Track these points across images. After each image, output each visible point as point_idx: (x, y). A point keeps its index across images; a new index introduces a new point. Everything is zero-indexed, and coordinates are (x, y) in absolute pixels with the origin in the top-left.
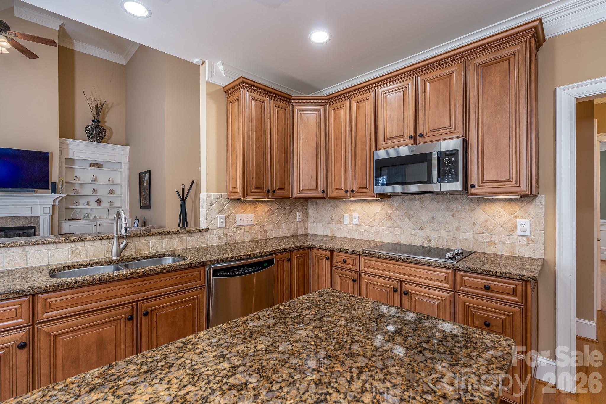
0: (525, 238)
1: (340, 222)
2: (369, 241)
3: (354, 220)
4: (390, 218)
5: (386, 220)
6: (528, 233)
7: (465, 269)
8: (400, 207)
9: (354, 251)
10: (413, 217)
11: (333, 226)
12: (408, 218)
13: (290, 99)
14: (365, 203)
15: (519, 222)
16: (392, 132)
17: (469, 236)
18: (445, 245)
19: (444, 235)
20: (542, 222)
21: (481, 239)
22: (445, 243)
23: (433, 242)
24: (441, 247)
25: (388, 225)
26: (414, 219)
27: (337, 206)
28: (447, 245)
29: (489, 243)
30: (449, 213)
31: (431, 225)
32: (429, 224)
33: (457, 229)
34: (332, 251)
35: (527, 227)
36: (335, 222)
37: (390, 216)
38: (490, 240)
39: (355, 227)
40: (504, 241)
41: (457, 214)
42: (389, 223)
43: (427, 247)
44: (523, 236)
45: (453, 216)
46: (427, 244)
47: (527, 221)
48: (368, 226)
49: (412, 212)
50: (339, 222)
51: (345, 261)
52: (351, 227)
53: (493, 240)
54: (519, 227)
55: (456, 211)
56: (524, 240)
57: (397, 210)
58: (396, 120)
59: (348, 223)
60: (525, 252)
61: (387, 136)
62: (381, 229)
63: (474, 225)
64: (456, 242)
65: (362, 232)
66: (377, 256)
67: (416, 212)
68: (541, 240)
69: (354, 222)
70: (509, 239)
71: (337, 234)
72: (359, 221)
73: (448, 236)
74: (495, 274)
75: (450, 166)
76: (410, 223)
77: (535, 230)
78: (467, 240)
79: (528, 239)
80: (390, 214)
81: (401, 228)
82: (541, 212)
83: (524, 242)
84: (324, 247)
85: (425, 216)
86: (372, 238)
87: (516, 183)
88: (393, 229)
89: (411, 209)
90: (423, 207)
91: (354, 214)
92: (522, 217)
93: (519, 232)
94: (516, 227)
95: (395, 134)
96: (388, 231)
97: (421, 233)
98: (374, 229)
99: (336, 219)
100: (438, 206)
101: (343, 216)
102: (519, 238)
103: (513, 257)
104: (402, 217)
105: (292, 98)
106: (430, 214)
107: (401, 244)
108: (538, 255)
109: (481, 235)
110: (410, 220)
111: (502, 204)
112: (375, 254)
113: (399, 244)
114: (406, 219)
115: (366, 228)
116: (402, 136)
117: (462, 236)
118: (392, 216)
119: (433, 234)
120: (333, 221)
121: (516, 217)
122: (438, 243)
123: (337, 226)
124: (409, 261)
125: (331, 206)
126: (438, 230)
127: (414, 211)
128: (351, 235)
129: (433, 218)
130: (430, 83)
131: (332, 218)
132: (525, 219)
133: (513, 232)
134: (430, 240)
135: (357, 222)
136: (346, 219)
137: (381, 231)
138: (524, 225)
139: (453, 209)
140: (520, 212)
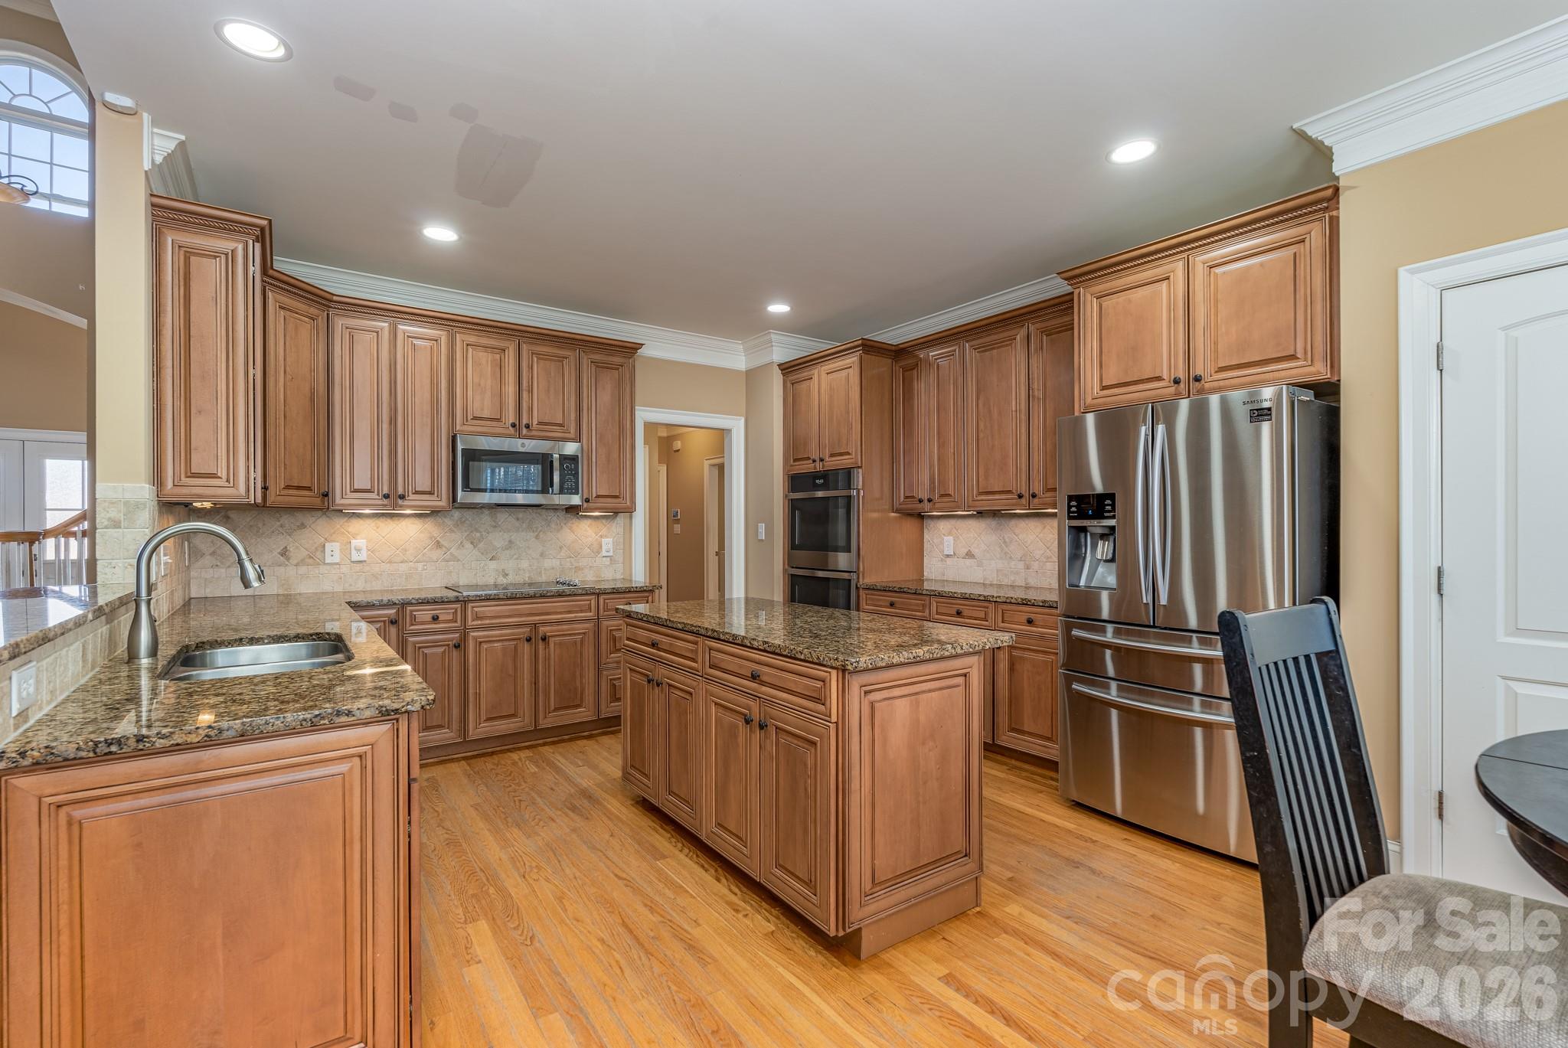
0: (608, 559)
1: (316, 557)
3: (353, 553)
4: (438, 545)
5: (431, 549)
6: (611, 554)
7: (610, 591)
8: (458, 525)
10: (480, 541)
11: (291, 571)
12: (472, 543)
14: (381, 519)
15: (604, 541)
16: (482, 409)
17: (556, 563)
18: (526, 579)
19: (525, 564)
20: (622, 540)
21: (568, 564)
22: (527, 575)
23: (510, 577)
24: (521, 582)
25: (435, 558)
26: (481, 545)
27: (303, 526)
28: (529, 578)
29: (578, 569)
30: (532, 534)
31: (507, 552)
32: (506, 551)
33: (542, 555)
34: (404, 605)
35: (611, 546)
36: (294, 561)
37: (438, 542)
38: (577, 565)
39: (358, 567)
40: (591, 565)
41: (541, 534)
42: (436, 554)
43: (502, 585)
44: (607, 556)
45: (537, 537)
46: (502, 581)
47: (610, 540)
48: (390, 562)
49: (478, 535)
50: (311, 561)
51: (435, 619)
52: (344, 569)
53: (580, 564)
54: (604, 548)
55: (541, 531)
56: (607, 561)
57: (452, 531)
58: (488, 394)
59: (336, 559)
60: (608, 574)
61: (465, 409)
62: (420, 566)
63: (561, 548)
64: (540, 573)
65: (375, 576)
67: (484, 533)
68: (621, 560)
69: (355, 557)
70: (595, 561)
71: (305, 588)
72: (368, 556)
73: (530, 566)
74: (635, 590)
75: (569, 475)
76: (475, 551)
77: (616, 548)
78: (553, 568)
79: (611, 560)
80: (438, 538)
81: (458, 560)
82: (621, 530)
83: (608, 563)
85: (498, 539)
86: (400, 584)
87: (624, 500)
88: (443, 563)
89: (477, 530)
90: (495, 527)
91: (354, 542)
92: (606, 537)
93: (604, 553)
94: (601, 547)
95: (486, 414)
96: (434, 568)
97: (493, 565)
98: (403, 567)
99: (297, 554)
100: (517, 524)
101: (324, 546)
102: (604, 559)
104: (461, 543)
106: (506, 536)
108: (619, 576)
109: (568, 560)
110: (475, 547)
111: (588, 522)
114: (468, 545)
115: (386, 566)
116: (498, 420)
117: (548, 563)
118: (442, 542)
119: (510, 565)
120: (288, 559)
121: (601, 537)
122: (516, 577)
123: (303, 570)
124: (549, 594)
125: (282, 526)
126: (517, 559)
127: (480, 532)
128: (347, 585)
129: (510, 541)
130: (538, 359)
131: (284, 553)
132: (608, 537)
133: (599, 552)
134: (506, 575)
135: (363, 556)
136: (333, 552)
137: (420, 569)
138: (608, 544)
139: (537, 528)
140: (604, 531)
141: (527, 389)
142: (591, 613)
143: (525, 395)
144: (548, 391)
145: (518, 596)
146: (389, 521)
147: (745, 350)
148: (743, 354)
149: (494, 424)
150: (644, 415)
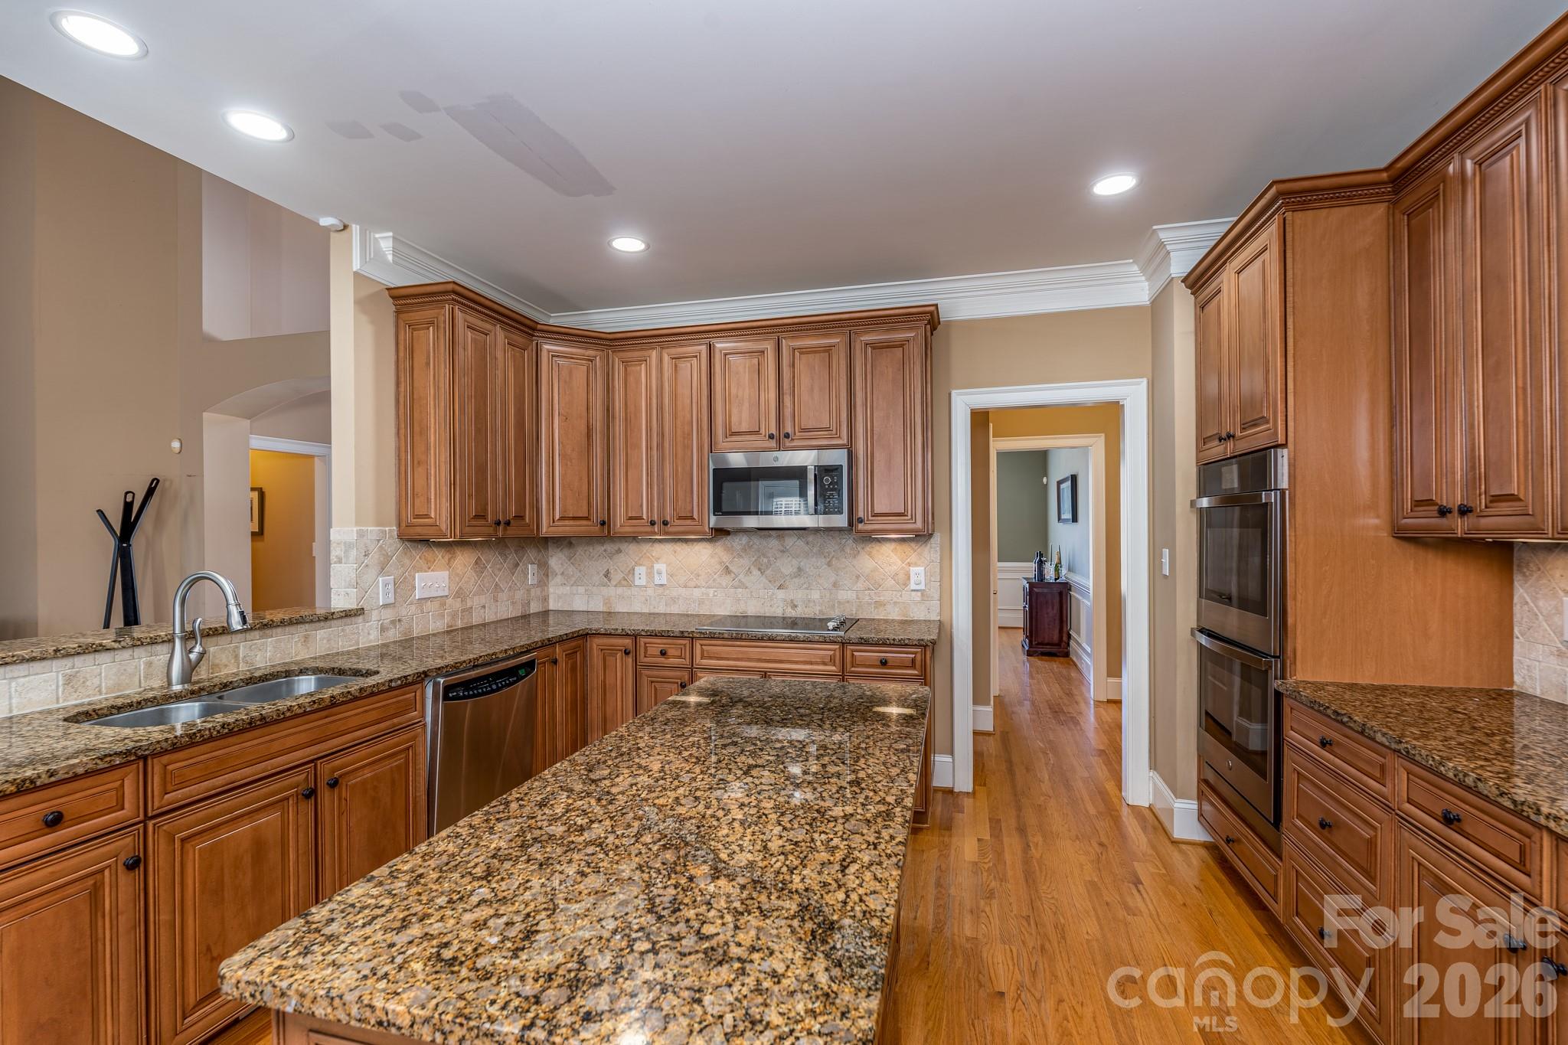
0: (919, 594)
1: (627, 580)
2: (688, 615)
3: (656, 577)
4: (727, 570)
5: (721, 575)
6: (922, 587)
7: (857, 641)
9: (682, 632)
10: (767, 568)
11: (611, 591)
12: (759, 569)
13: (534, 329)
15: (913, 570)
16: (740, 423)
17: (851, 595)
18: (817, 612)
19: (815, 595)
20: (938, 569)
21: (867, 598)
22: (818, 608)
23: (799, 609)
24: (812, 616)
25: (724, 584)
26: (768, 572)
27: (619, 551)
28: (820, 611)
29: (879, 604)
30: (823, 560)
31: (797, 580)
32: (795, 579)
33: (835, 585)
34: (635, 636)
35: (922, 578)
36: (614, 583)
37: (727, 567)
38: (878, 599)
39: (660, 591)
40: (895, 599)
41: (834, 562)
42: (726, 580)
43: (791, 618)
44: (917, 590)
45: (829, 564)
46: (791, 613)
47: (921, 569)
48: (685, 587)
49: (765, 560)
50: (624, 583)
51: (663, 653)
52: (650, 592)
53: (882, 598)
54: (913, 578)
55: (833, 557)
56: (917, 596)
57: (740, 556)
58: (746, 405)
59: (643, 582)
60: (919, 613)
61: (730, 430)
62: (711, 591)
63: (858, 577)
65: (674, 600)
66: (726, 636)
67: (771, 559)
68: (937, 596)
69: (657, 582)
70: (901, 596)
71: (621, 608)
72: (668, 579)
73: (821, 597)
74: (892, 642)
75: (832, 490)
76: (763, 579)
77: (931, 581)
78: (848, 602)
79: (922, 595)
80: (727, 564)
81: (746, 588)
82: (936, 556)
83: (919, 599)
84: (619, 632)
85: (787, 566)
86: (694, 609)
87: (912, 518)
88: (732, 590)
89: (764, 555)
90: (783, 552)
91: (657, 566)
92: (916, 565)
93: (913, 586)
94: (909, 578)
95: (744, 428)
96: (723, 594)
97: (781, 594)
98: (697, 593)
99: (616, 577)
100: (806, 548)
101: (634, 570)
102: (913, 593)
103: (906, 621)
104: (749, 568)
105: (539, 327)
106: (794, 562)
107: (747, 616)
108: (935, 617)
109: (866, 592)
110: (762, 574)
111: (893, 546)
112: (723, 634)
113: (744, 617)
114: (756, 572)
115: (682, 591)
116: (756, 432)
117: (844, 595)
118: (731, 568)
119: (798, 595)
120: (610, 580)
121: (909, 564)
122: (806, 610)
123: (620, 590)
125: (605, 551)
126: (807, 589)
127: (767, 557)
128: (652, 607)
129: (800, 569)
130: (801, 353)
131: (607, 575)
132: (919, 566)
133: (906, 585)
134: (795, 606)
135: (664, 581)
136: (641, 575)
137: (711, 595)
138: (918, 574)
139: (829, 553)
140: (913, 558)
141: (788, 392)
142: (834, 668)
143: (785, 399)
144: (813, 390)
145: (744, 637)
146: (685, 545)
147: (1143, 270)
148: (1143, 278)
149: (753, 437)
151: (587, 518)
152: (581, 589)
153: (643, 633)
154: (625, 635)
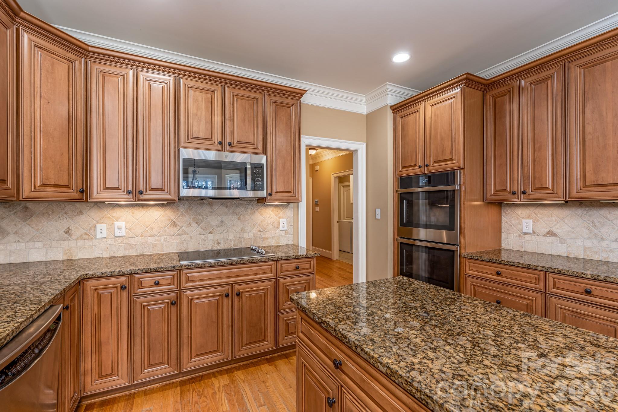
0: (284, 232)
1: (89, 235)
2: (143, 256)
3: (117, 231)
4: (174, 224)
5: (169, 228)
6: (285, 228)
8: (187, 212)
10: (202, 222)
11: (72, 244)
12: (197, 223)
14: (136, 208)
15: (281, 220)
16: (199, 132)
17: (251, 235)
18: (232, 246)
19: (231, 236)
20: (292, 220)
21: (259, 236)
22: (233, 243)
23: (222, 244)
24: (229, 248)
25: (172, 233)
26: (203, 224)
27: (81, 213)
28: (234, 245)
29: (265, 239)
30: (236, 216)
31: (220, 228)
32: (219, 228)
33: (242, 230)
34: (131, 274)
35: (285, 224)
36: (74, 237)
37: (174, 223)
38: (264, 236)
39: (120, 240)
40: (273, 235)
41: (242, 217)
42: (173, 231)
43: (216, 250)
44: (283, 230)
45: (239, 219)
46: (216, 247)
47: (285, 220)
48: (142, 236)
49: (201, 217)
50: (86, 237)
51: (157, 284)
52: (110, 242)
53: (266, 235)
54: (281, 225)
55: (241, 215)
56: (283, 233)
58: (203, 122)
59: (104, 235)
60: (284, 242)
62: (162, 239)
63: (254, 225)
64: (241, 241)
65: (132, 246)
67: (205, 217)
68: (292, 233)
69: (117, 233)
70: (275, 233)
71: (82, 255)
72: (127, 232)
74: (302, 257)
75: (258, 177)
76: (199, 228)
77: (289, 225)
78: (249, 238)
79: (286, 232)
80: (174, 220)
81: (188, 234)
82: (292, 214)
83: (284, 234)
84: (116, 273)
85: (214, 220)
86: (148, 251)
87: (294, 194)
88: (178, 237)
89: (200, 214)
90: (212, 212)
91: (117, 224)
92: (283, 218)
93: (281, 228)
94: (279, 225)
95: (201, 135)
96: (171, 240)
97: (210, 237)
98: (151, 240)
99: (77, 232)
100: (226, 210)
101: (95, 227)
102: (281, 232)
103: (279, 245)
104: (190, 223)
106: (219, 218)
107: (188, 252)
108: (290, 243)
109: (259, 233)
110: (198, 225)
111: (272, 208)
113: (186, 252)
114: (194, 225)
115: (139, 239)
116: (210, 140)
117: (246, 235)
118: (177, 223)
119: (221, 237)
120: (70, 235)
121: (280, 218)
122: (226, 245)
123: (81, 243)
126: (226, 233)
127: (202, 216)
128: (112, 252)
129: (222, 222)
130: (237, 98)
131: (68, 231)
132: (284, 218)
133: (278, 228)
134: (219, 243)
135: (123, 233)
136: (102, 230)
137: (162, 241)
138: (284, 222)
139: (239, 213)
140: (281, 214)
141: (230, 118)
142: (272, 275)
143: (228, 123)
144: (244, 120)
146: (141, 209)
147: (367, 101)
148: (365, 104)
149: (207, 142)
150: (306, 140)
151: (67, 187)
152: (39, 245)
153: (139, 272)
154: (121, 274)
